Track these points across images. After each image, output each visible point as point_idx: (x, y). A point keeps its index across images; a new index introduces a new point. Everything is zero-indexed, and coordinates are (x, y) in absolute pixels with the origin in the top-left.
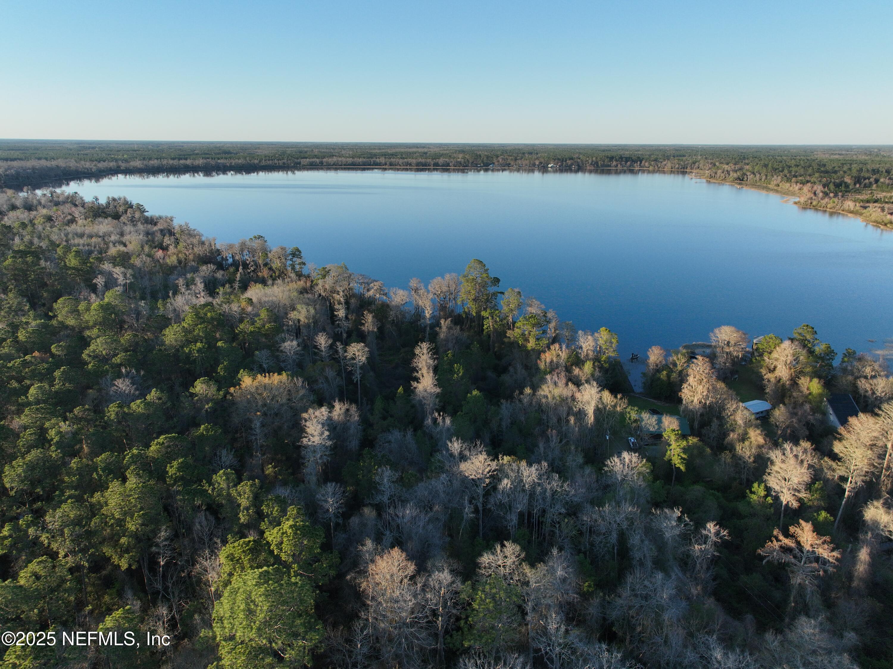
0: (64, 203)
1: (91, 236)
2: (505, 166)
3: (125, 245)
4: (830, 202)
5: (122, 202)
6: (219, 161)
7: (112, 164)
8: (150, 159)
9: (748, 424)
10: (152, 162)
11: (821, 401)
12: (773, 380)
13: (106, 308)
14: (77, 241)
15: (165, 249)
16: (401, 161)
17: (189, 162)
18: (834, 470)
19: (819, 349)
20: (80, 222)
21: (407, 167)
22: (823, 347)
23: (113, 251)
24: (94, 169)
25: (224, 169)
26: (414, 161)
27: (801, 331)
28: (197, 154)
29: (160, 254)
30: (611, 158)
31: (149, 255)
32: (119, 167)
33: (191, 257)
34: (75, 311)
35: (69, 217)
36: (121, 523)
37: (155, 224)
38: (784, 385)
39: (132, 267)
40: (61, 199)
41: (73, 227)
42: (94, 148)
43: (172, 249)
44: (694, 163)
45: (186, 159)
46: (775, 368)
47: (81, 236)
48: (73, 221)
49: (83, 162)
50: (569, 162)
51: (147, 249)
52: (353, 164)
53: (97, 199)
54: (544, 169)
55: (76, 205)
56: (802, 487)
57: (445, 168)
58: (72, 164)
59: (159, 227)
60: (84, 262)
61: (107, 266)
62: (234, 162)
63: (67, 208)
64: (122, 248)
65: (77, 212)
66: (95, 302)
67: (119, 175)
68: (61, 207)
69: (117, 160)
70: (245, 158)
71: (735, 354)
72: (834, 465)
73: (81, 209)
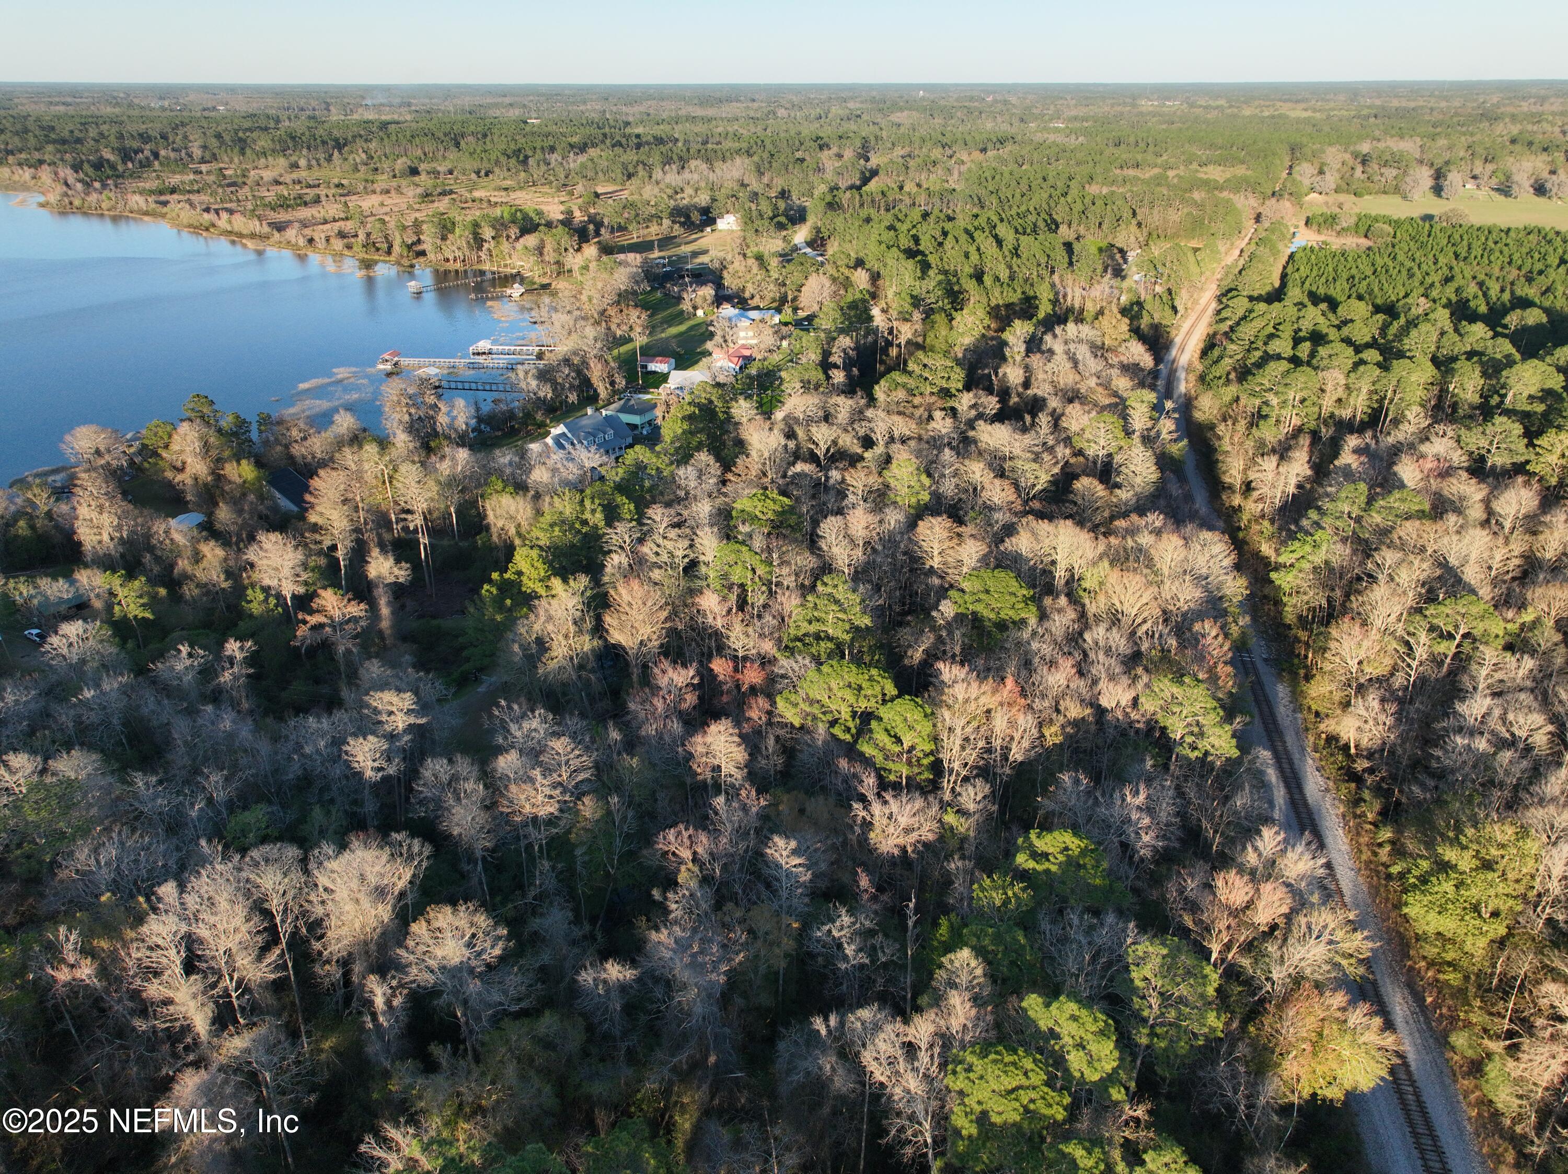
4: (104, 199)
9: (195, 541)
11: (261, 486)
12: (189, 481)
18: (320, 543)
19: (227, 422)
22: (230, 419)
27: (192, 405)
38: (206, 485)
46: (184, 463)
56: (299, 570)
71: (115, 463)
72: (318, 537)
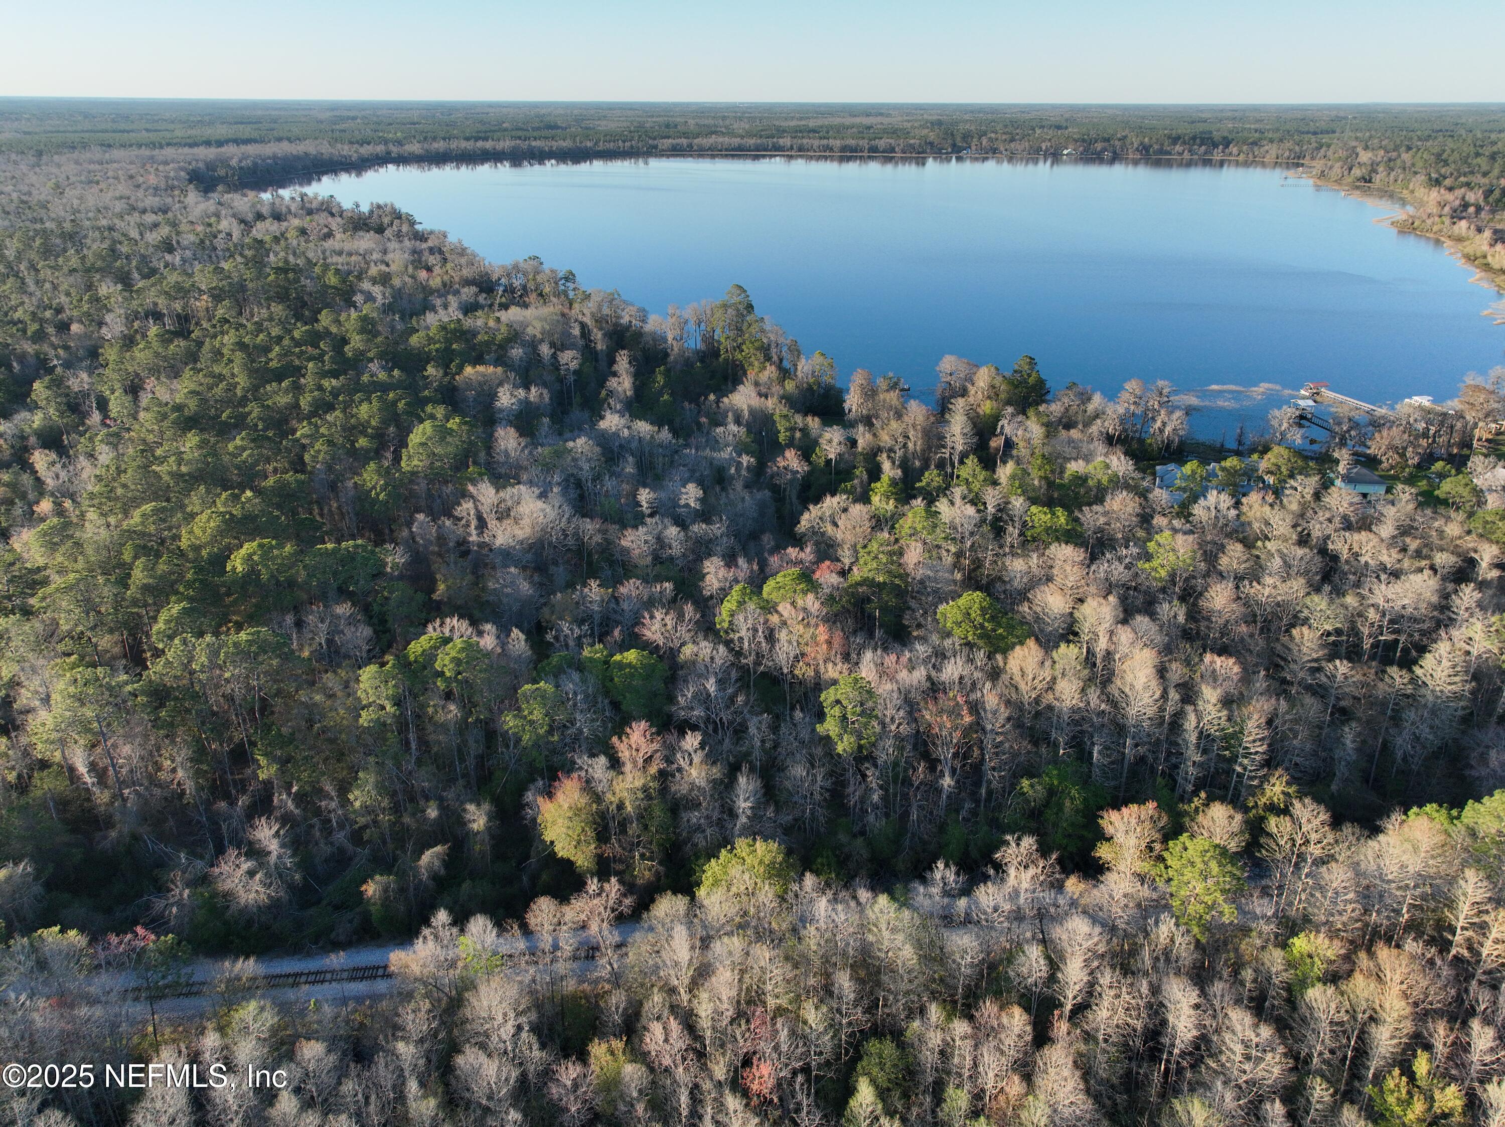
0: (319, 210)
1: (350, 254)
2: (989, 152)
3: (388, 265)
4: (1437, 223)
5: (388, 209)
6: (534, 144)
7: (380, 149)
8: (434, 139)
10: (435, 145)
13: (364, 319)
14: (336, 259)
15: (429, 269)
16: (816, 143)
17: (489, 145)
20: (338, 236)
21: (825, 154)
23: (373, 271)
24: (355, 157)
25: (540, 157)
26: (838, 143)
28: (506, 130)
29: (423, 275)
30: (1175, 140)
31: (413, 277)
32: (389, 153)
33: (457, 279)
34: (337, 322)
35: (326, 230)
36: (368, 422)
37: (426, 240)
39: (392, 287)
40: (314, 205)
41: (329, 244)
42: (354, 118)
43: (437, 270)
44: (1319, 148)
45: (486, 139)
47: (340, 253)
48: (329, 235)
49: (339, 146)
50: (1099, 146)
51: (410, 269)
52: (740, 148)
53: (358, 206)
54: (1055, 156)
55: (333, 215)
57: (887, 156)
58: (325, 149)
59: (430, 243)
60: (344, 281)
61: (366, 285)
62: (555, 145)
63: (322, 218)
64: (383, 268)
65: (335, 224)
66: (354, 314)
67: (390, 166)
68: (316, 217)
69: (386, 142)
70: (574, 138)
73: (339, 219)
